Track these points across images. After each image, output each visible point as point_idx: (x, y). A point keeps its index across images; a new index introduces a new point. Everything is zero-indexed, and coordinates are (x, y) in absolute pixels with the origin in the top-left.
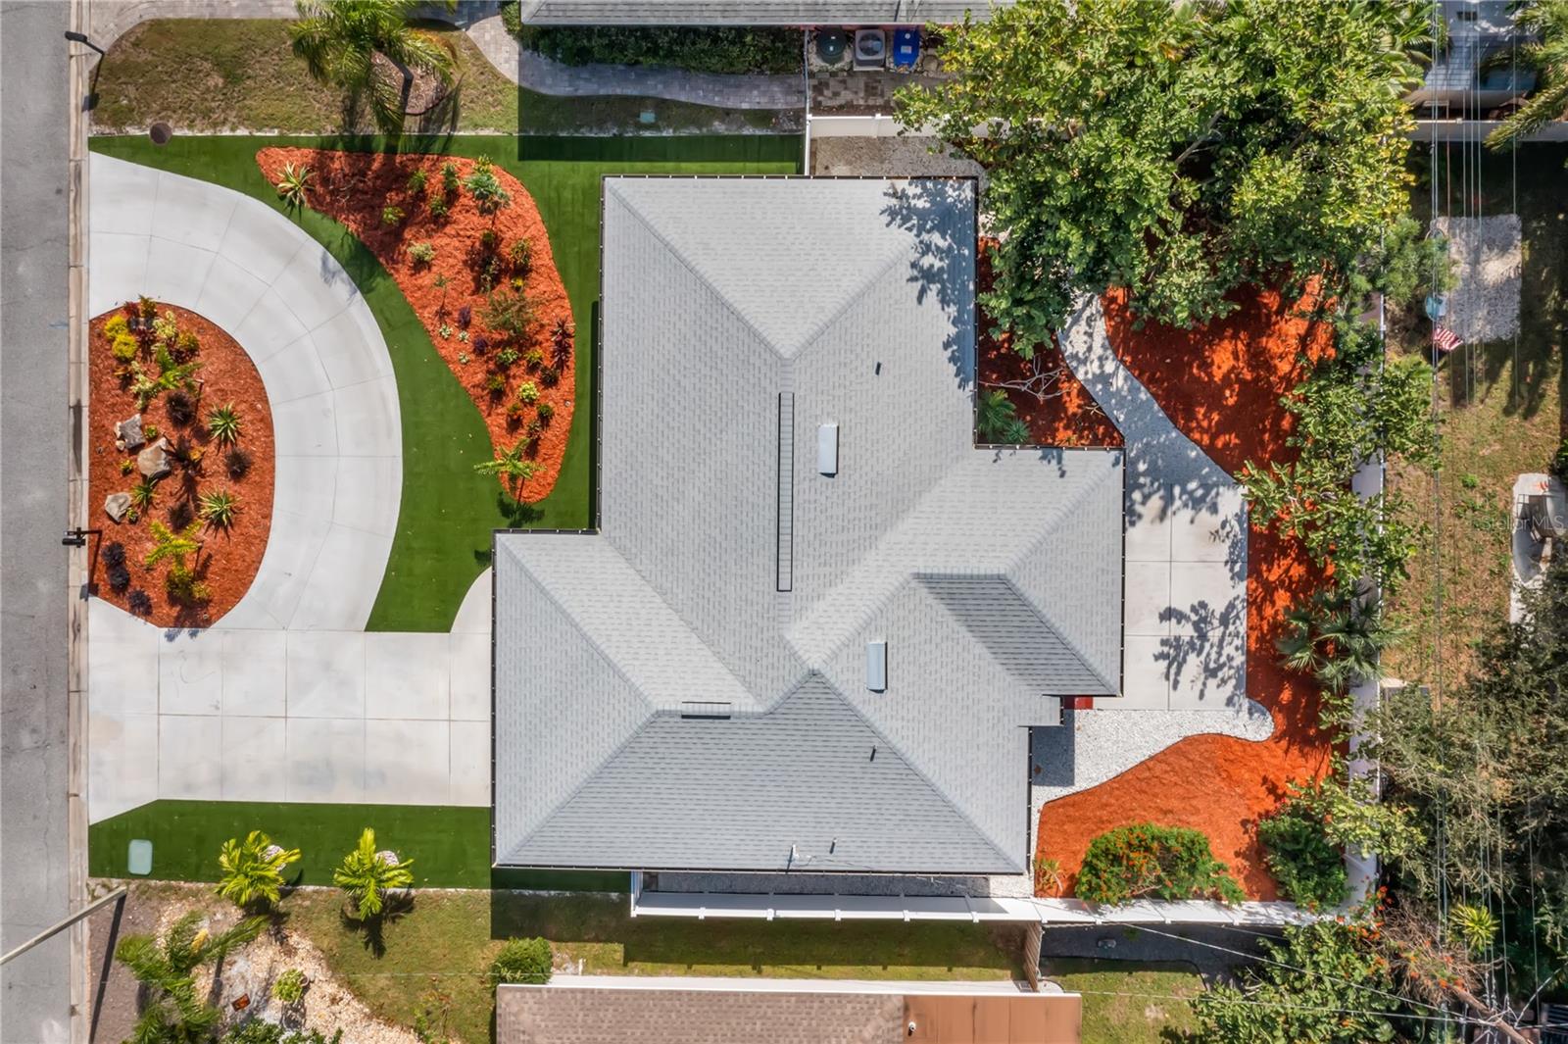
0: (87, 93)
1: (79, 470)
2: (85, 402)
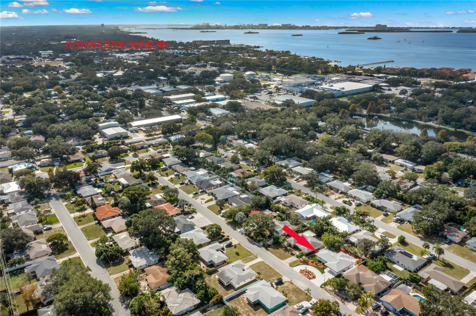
0: (290, 267)
1: (303, 277)
2: (301, 275)
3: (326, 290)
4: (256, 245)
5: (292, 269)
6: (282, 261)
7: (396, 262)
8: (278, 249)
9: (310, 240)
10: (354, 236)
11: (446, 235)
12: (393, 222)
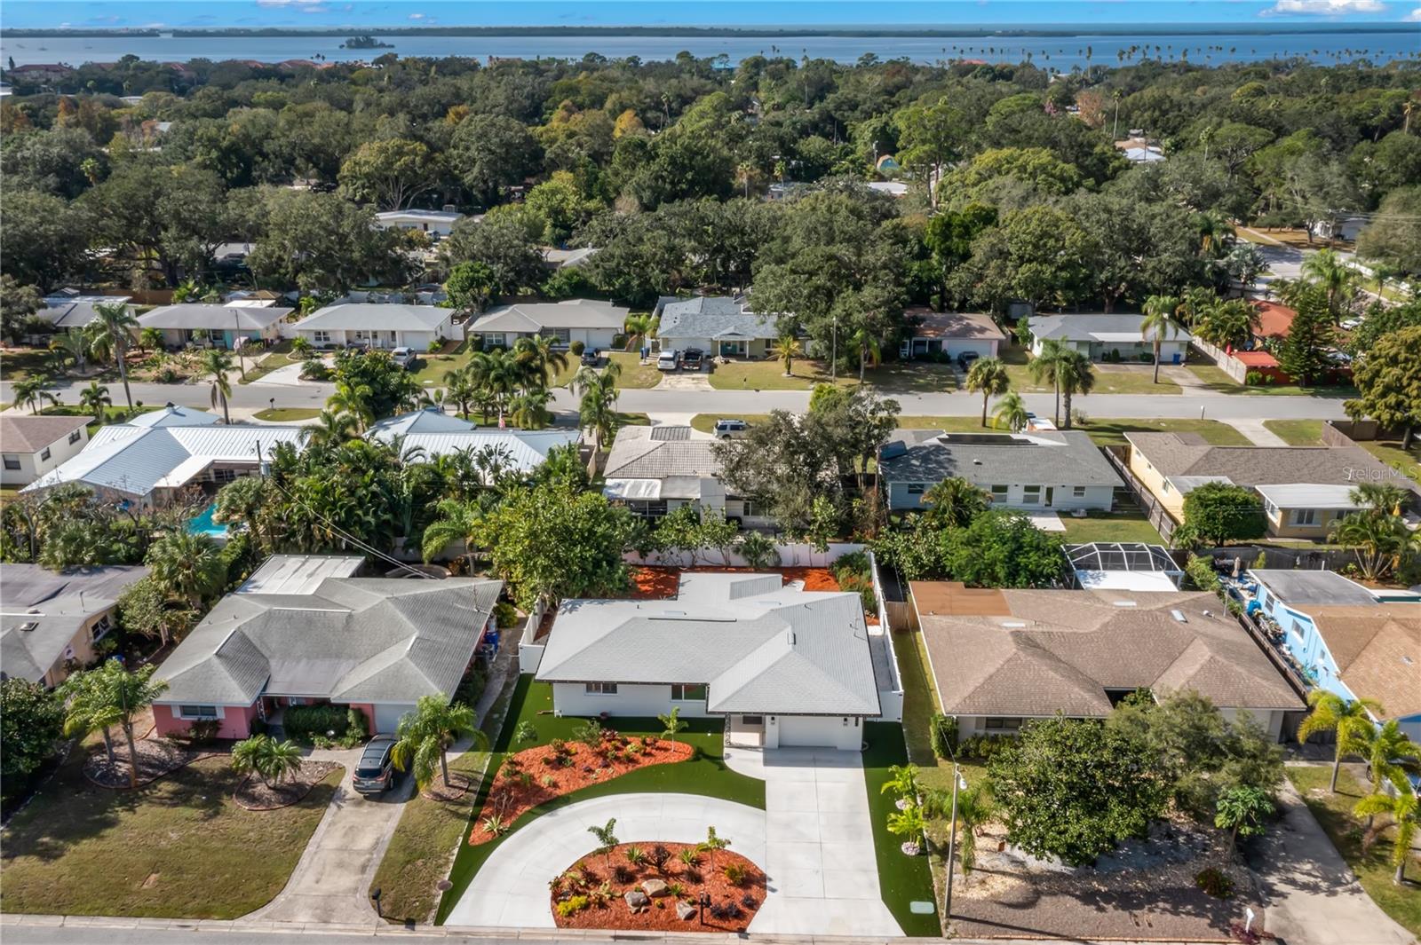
0: (403, 927)
1: (659, 938)
2: (612, 933)
3: (976, 921)
5: (457, 935)
9: (383, 597)
10: (623, 472)
11: (935, 345)
12: (665, 377)
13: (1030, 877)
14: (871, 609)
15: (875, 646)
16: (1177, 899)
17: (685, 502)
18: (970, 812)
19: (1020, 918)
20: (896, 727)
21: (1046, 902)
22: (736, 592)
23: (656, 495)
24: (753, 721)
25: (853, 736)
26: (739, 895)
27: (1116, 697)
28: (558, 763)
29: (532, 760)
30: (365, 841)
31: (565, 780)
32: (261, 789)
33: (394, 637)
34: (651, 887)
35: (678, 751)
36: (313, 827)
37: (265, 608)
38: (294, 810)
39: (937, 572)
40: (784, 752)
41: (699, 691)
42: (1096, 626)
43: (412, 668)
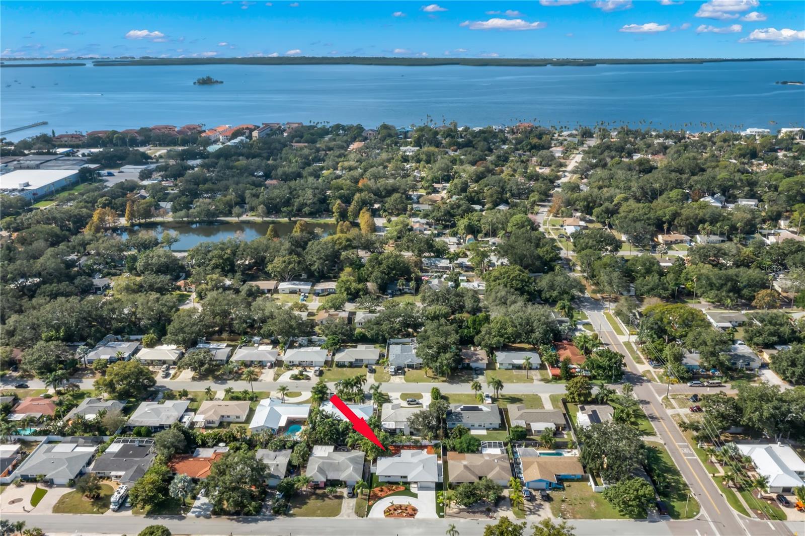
0: (361, 518)
1: (401, 519)
2: (394, 518)
3: (451, 516)
4: (261, 520)
5: (370, 519)
6: (337, 518)
7: (470, 427)
8: (306, 503)
9: (344, 458)
10: (386, 420)
11: (468, 364)
12: (392, 377)
13: (460, 509)
14: (439, 457)
15: (439, 466)
16: (482, 512)
17: (400, 429)
18: (450, 499)
19: (458, 515)
20: (441, 483)
21: (461, 513)
22: (413, 455)
23: (394, 427)
24: (416, 483)
25: (434, 485)
26: (413, 513)
27: (480, 478)
28: (382, 490)
29: (376, 490)
30: (351, 505)
31: (383, 494)
32: (330, 496)
33: (348, 467)
34: (400, 511)
35: (402, 488)
36: (342, 502)
37: (321, 461)
38: (337, 500)
39: (454, 449)
40: (421, 488)
41: (406, 477)
42: (480, 463)
43: (353, 473)
